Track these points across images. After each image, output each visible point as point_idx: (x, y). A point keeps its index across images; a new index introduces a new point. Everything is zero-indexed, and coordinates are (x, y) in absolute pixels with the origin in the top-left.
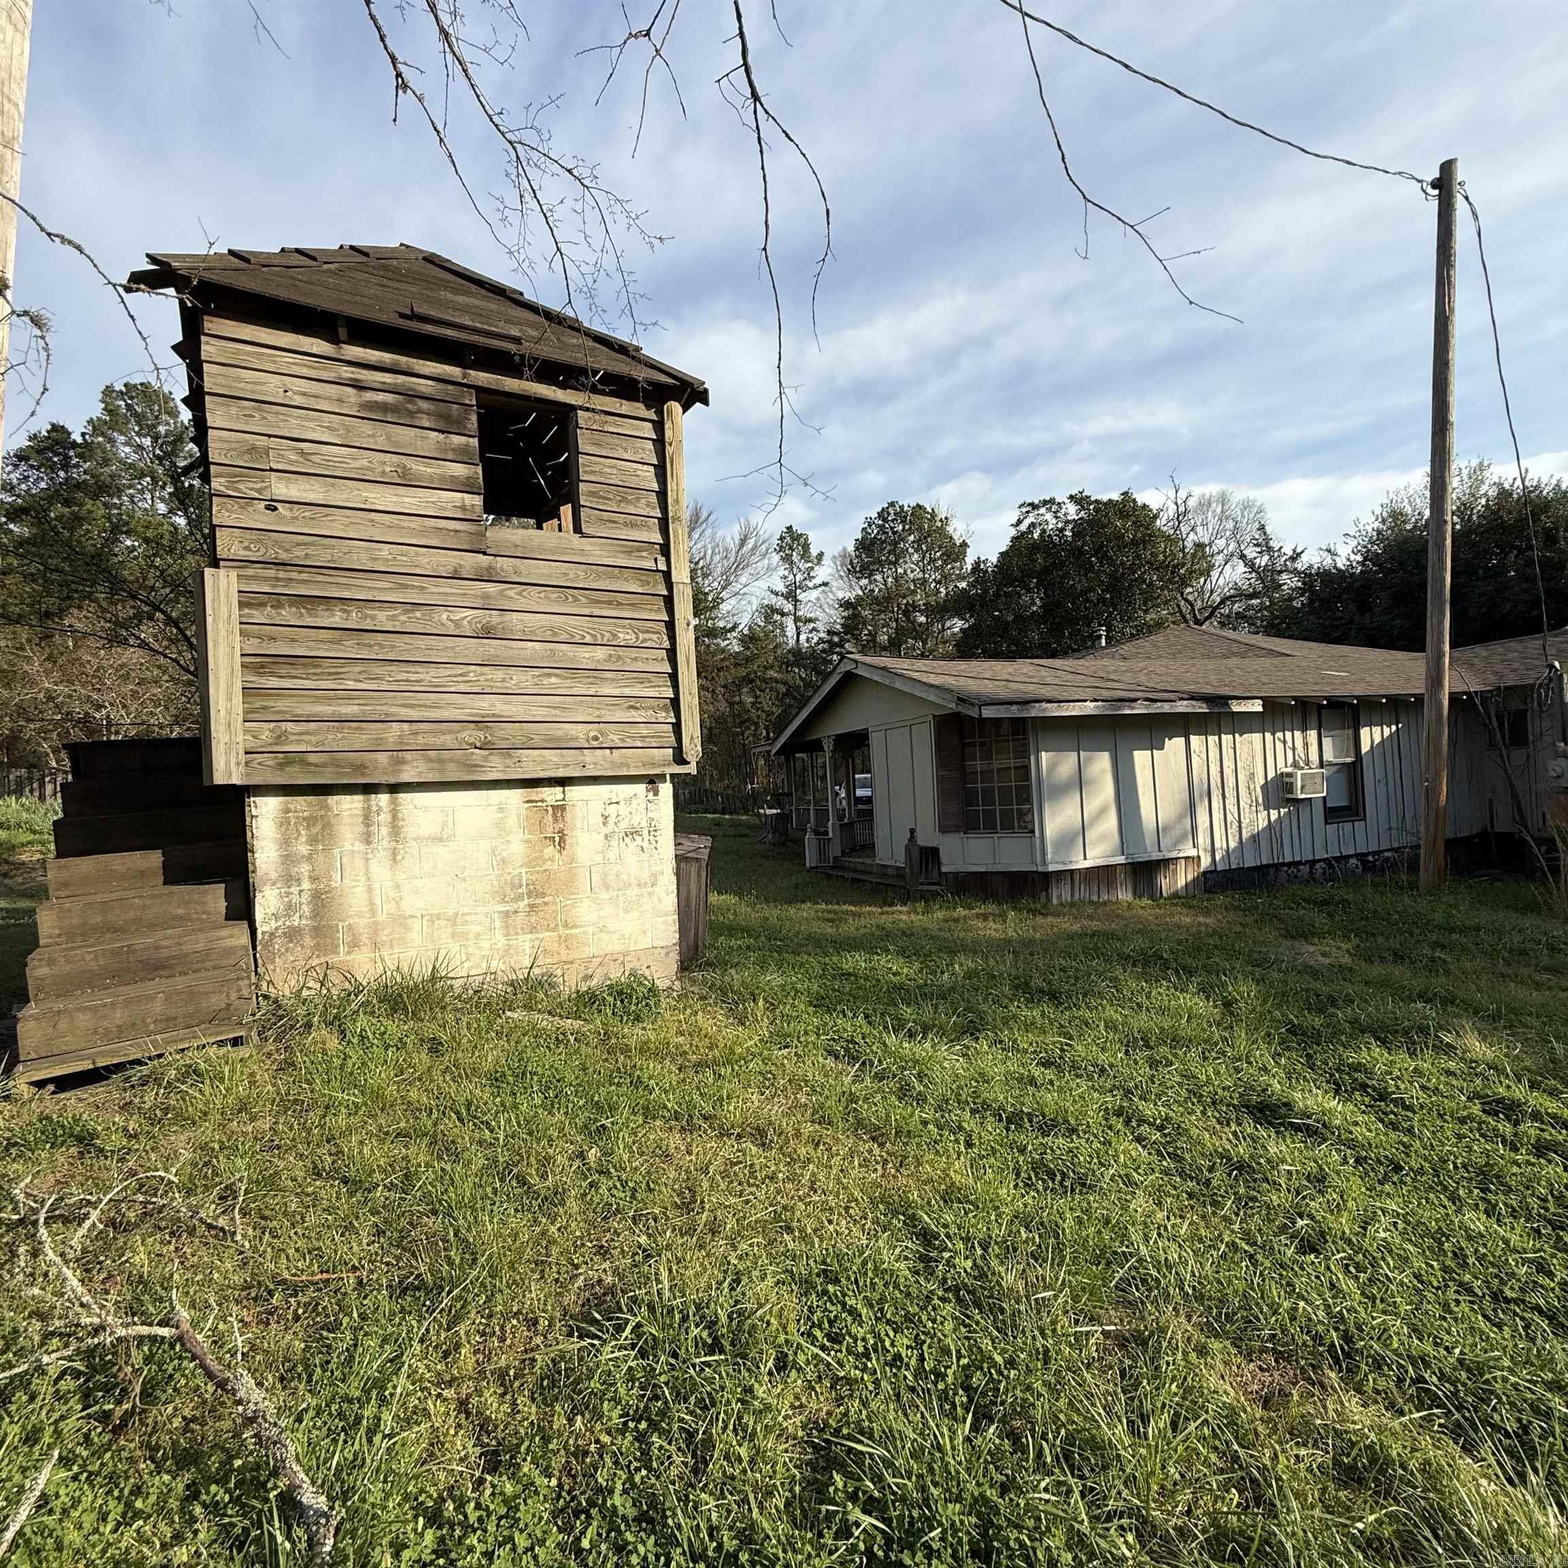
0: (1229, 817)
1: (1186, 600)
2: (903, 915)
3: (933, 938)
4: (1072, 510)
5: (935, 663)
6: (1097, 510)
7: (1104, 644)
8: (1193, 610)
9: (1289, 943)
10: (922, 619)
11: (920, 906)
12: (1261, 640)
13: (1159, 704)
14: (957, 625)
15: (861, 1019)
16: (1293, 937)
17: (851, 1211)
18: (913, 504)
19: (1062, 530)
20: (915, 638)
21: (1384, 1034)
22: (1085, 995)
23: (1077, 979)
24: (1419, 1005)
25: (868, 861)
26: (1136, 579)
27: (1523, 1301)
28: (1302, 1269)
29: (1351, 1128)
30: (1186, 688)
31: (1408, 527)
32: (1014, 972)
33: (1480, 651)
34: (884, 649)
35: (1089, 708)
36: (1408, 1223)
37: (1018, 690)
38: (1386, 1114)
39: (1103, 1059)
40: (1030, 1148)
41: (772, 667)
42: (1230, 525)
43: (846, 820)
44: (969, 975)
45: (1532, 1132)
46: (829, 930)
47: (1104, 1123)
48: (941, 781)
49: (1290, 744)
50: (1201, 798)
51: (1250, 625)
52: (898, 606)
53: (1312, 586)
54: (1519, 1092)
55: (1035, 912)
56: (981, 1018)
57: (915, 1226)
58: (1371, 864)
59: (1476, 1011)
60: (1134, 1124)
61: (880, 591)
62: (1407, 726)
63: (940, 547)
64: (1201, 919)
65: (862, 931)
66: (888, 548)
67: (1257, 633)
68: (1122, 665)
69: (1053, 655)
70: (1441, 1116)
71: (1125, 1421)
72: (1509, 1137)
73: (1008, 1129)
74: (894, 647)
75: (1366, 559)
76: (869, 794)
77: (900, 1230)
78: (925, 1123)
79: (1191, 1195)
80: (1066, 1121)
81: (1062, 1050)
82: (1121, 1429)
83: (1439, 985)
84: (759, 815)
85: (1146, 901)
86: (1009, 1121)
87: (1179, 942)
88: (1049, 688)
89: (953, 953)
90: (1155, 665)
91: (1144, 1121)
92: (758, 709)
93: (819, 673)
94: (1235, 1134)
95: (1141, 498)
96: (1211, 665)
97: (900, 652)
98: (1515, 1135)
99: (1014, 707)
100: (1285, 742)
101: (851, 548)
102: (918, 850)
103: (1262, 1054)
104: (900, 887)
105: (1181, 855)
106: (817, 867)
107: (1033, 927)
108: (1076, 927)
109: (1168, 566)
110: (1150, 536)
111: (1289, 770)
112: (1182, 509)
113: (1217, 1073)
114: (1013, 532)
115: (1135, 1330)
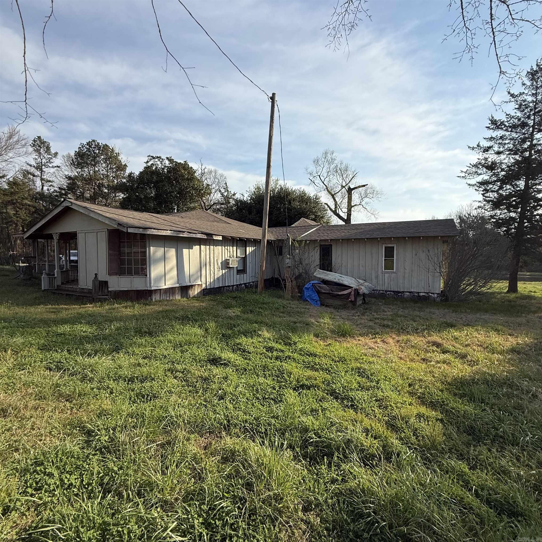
0: (211, 272)
1: (203, 202)
2: (90, 308)
3: (103, 316)
4: (167, 162)
5: (109, 209)
6: (176, 165)
7: (176, 212)
8: (205, 205)
9: (225, 310)
10: (106, 191)
11: (98, 304)
12: (224, 218)
13: (192, 234)
14: (121, 196)
15: (65, 352)
16: (226, 308)
17: (53, 433)
18: (104, 143)
19: (163, 169)
20: (102, 198)
21: (246, 334)
22: (161, 332)
23: (159, 327)
24: (255, 325)
25: (74, 287)
26: (188, 192)
27: (269, 398)
28: (219, 405)
29: (236, 361)
30: (200, 230)
31: (261, 192)
32: (136, 326)
33: (274, 229)
34: (88, 200)
35: (168, 233)
36: (246, 384)
37: (143, 223)
38: (244, 356)
39: (166, 353)
40: (136, 389)
41: (27, 199)
42: (217, 180)
43: (64, 270)
44: (118, 329)
45: (275, 354)
46: (53, 316)
47: (164, 374)
48: (110, 255)
49: (229, 250)
50: (204, 266)
51: (221, 213)
52: (95, 183)
53: (238, 204)
54: (274, 345)
55: (146, 304)
56: (121, 345)
57: (84, 430)
58: (248, 286)
59: (267, 325)
60: (174, 373)
61: (87, 175)
62: (257, 247)
63: (115, 164)
64: (201, 304)
65: (69, 316)
66: (91, 158)
67: (223, 216)
68: (181, 220)
69: (158, 213)
70: (257, 354)
71: (160, 472)
72: (270, 356)
73: (128, 384)
74: (93, 199)
75: (251, 199)
76: (77, 259)
77: (77, 434)
78: (92, 389)
79: (190, 392)
80: (150, 376)
81: (152, 352)
82: (159, 476)
83: (260, 319)
84: (15, 266)
85: (185, 299)
86: (129, 381)
87: (194, 312)
88: (155, 224)
89: (111, 321)
90: (192, 221)
91: (178, 371)
92: (17, 217)
93: (53, 205)
94: (205, 369)
95: (191, 165)
96: (209, 223)
97: (95, 202)
98: (272, 355)
99: (141, 230)
100: (228, 250)
101: (73, 154)
102: (98, 282)
103: (215, 344)
104: (90, 297)
105: (197, 284)
106: (48, 290)
107: (145, 310)
108: (161, 309)
109: (198, 189)
110: (193, 178)
111: (228, 258)
112: (203, 172)
113: (201, 352)
114: (145, 165)
115: (168, 440)
